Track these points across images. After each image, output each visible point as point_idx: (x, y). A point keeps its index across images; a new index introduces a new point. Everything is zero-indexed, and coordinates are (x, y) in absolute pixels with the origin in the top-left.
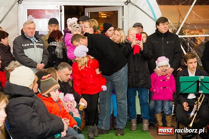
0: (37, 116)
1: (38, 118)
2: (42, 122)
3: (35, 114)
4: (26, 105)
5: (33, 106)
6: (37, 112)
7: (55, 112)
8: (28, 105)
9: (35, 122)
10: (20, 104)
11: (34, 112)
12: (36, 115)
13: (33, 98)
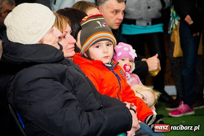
0: (76, 99)
1: (77, 103)
2: (86, 111)
3: (70, 95)
4: (51, 80)
5: (66, 81)
6: (75, 93)
7: (110, 88)
8: (55, 79)
9: (72, 112)
10: (38, 79)
11: (67, 91)
12: (74, 97)
13: (62, 63)
